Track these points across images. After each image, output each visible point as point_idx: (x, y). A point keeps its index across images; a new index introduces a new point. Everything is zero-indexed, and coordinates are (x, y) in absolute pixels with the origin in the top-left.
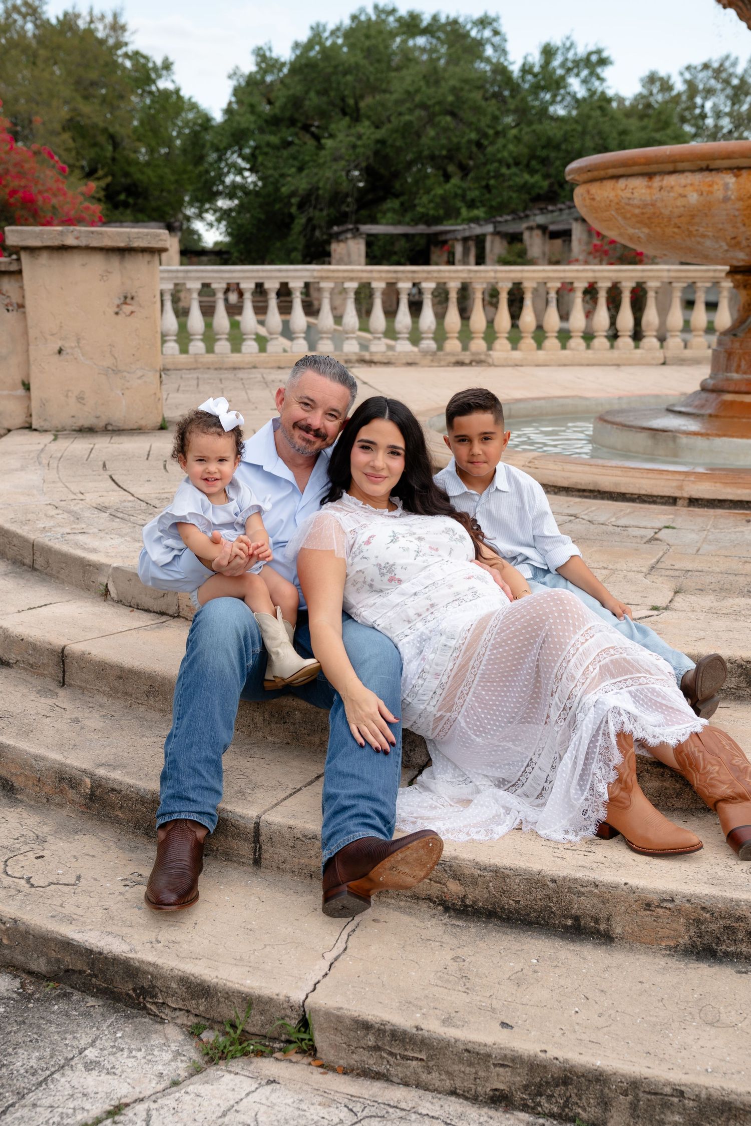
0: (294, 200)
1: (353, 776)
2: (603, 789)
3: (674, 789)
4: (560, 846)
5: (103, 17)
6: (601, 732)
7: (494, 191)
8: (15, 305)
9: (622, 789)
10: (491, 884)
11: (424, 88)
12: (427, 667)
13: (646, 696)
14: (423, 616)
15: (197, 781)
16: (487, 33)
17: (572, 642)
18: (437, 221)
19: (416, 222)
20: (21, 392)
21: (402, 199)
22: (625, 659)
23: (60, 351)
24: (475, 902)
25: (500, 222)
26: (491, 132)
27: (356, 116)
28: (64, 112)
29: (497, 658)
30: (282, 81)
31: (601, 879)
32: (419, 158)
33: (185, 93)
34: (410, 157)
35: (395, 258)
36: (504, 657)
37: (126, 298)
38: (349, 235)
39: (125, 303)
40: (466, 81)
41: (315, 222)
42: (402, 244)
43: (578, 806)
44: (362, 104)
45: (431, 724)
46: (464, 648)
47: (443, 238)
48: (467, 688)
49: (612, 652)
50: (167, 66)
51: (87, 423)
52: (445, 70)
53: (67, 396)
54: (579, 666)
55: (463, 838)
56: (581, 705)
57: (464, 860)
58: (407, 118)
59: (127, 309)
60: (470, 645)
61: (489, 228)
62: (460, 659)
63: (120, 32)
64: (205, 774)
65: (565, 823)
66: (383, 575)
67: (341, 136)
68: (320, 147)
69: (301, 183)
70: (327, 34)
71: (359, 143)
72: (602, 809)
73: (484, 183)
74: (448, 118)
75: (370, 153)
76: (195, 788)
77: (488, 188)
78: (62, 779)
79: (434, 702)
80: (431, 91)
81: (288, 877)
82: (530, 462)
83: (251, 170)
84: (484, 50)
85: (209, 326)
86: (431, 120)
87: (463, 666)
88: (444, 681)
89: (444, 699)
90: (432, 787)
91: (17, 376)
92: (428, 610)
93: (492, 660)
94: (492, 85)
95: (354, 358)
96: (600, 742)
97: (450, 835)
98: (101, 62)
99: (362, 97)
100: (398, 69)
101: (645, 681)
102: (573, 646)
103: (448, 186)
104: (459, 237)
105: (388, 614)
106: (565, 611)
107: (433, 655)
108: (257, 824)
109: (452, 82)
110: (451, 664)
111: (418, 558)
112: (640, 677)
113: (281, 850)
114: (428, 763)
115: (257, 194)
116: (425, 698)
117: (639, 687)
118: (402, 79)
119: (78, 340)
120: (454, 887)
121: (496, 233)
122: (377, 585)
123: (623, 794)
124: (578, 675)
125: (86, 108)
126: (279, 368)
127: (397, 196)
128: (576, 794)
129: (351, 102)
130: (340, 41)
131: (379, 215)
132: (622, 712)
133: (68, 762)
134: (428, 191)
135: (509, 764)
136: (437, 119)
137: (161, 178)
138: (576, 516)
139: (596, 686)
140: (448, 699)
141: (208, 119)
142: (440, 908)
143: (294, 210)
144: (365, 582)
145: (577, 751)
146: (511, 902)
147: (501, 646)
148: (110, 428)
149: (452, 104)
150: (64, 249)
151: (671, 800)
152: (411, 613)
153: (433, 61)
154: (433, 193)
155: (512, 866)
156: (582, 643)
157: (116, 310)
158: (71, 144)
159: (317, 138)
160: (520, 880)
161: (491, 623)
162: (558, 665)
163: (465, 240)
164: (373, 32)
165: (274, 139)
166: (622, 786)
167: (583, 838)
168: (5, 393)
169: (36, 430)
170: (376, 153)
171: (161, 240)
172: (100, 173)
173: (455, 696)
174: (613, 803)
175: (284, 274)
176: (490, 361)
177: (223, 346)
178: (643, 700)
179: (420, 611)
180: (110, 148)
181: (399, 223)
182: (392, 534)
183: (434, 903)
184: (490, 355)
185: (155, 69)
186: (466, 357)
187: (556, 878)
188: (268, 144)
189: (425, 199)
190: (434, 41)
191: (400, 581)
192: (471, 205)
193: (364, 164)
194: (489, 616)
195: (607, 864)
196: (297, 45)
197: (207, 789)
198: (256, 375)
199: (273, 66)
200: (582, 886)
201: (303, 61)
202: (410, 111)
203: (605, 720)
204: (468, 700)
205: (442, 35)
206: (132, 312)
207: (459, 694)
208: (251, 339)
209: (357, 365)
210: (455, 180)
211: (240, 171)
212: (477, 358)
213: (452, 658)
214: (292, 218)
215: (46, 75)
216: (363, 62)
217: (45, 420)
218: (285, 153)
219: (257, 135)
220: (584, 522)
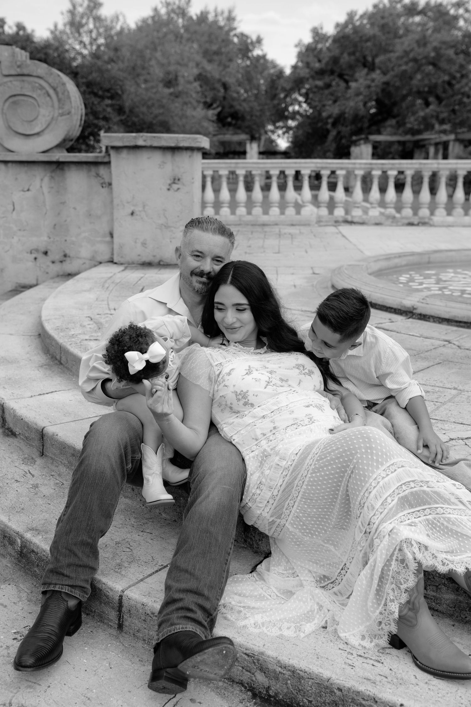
0: (330, 121)
1: (186, 571)
2: (395, 608)
3: (467, 603)
4: (354, 653)
5: (222, 13)
6: (394, 558)
7: (458, 114)
8: (107, 184)
9: (410, 609)
10: (289, 682)
11: (416, 48)
12: (264, 480)
13: (443, 524)
14: (267, 436)
15: (72, 560)
16: (461, 11)
17: (375, 476)
18: (419, 132)
19: (406, 133)
20: (108, 239)
21: (398, 119)
22: (424, 492)
23: (132, 214)
24: (277, 694)
25: (459, 133)
26: (458, 75)
27: (372, 67)
28: (196, 71)
29: (315, 481)
30: (328, 49)
31: (380, 696)
32: (410, 93)
33: (270, 57)
34: (404, 92)
35: (391, 156)
36: (320, 481)
37: (174, 179)
38: (362, 142)
39: (174, 183)
40: (444, 43)
41: (342, 134)
42: (396, 147)
43: (374, 617)
44: (377, 61)
45: (267, 526)
46: (291, 469)
47: (422, 143)
48: (292, 502)
49: (412, 485)
50: (259, 41)
51: (147, 260)
52: (430, 36)
53: (136, 242)
54: (378, 497)
55: (275, 632)
56: (378, 532)
57: (269, 657)
58: (404, 68)
59: (175, 186)
60: (296, 467)
61: (452, 137)
62: (288, 478)
63: (231, 21)
64: (80, 555)
65: (362, 628)
66: (239, 400)
67: (361, 81)
68: (348, 87)
69: (335, 110)
70: (357, 17)
71: (373, 84)
72: (393, 624)
73: (451, 108)
74: (431, 68)
75: (379, 90)
76: (69, 565)
77: (454, 111)
78: (5, 536)
79: (267, 510)
80: (421, 50)
81: (140, 644)
82: (423, 299)
83: (305, 102)
84: (458, 22)
85: (249, 198)
86: (418, 69)
87: (290, 484)
88: (275, 494)
89: (275, 508)
90: (266, 577)
91: (107, 230)
92: (271, 431)
93: (311, 481)
94: (462, 45)
95: (341, 219)
96: (393, 566)
97: (264, 629)
98: (220, 40)
99: (376, 56)
100: (400, 37)
101: (442, 511)
102: (375, 479)
103: (428, 110)
104: (433, 142)
105: (242, 432)
106: (371, 448)
107: (269, 471)
108: (121, 597)
109: (435, 44)
110: (281, 480)
111: (268, 387)
112: (437, 508)
113: (136, 622)
114: (268, 555)
115: (308, 117)
116: (260, 505)
117: (436, 516)
118: (402, 43)
119: (144, 206)
120: (260, 678)
121: (457, 140)
122: (235, 408)
123: (410, 614)
124: (378, 505)
125: (209, 67)
126: (293, 225)
127: (394, 117)
128: (372, 607)
129: (370, 59)
130: (365, 21)
131: (382, 130)
132: (413, 542)
133: (10, 524)
134: (414, 113)
135: (330, 564)
136: (423, 68)
137: (252, 108)
138: (449, 342)
139: (394, 516)
140: (277, 509)
141: (281, 73)
142: (249, 693)
143: (329, 126)
144: (226, 405)
145: (373, 570)
146: (305, 701)
147: (319, 471)
148: (162, 263)
149: (434, 58)
150: (136, 148)
151: (464, 612)
152: (259, 432)
153: (424, 31)
154: (417, 115)
155: (307, 669)
156: (383, 478)
157: (168, 187)
158: (199, 89)
159: (347, 82)
160: (313, 683)
161: (314, 450)
162: (362, 494)
163: (436, 144)
164: (386, 14)
165: (320, 83)
166: (411, 606)
167: (377, 645)
168: (99, 239)
169: (116, 263)
170: (383, 90)
171: (198, 142)
172: (215, 105)
173: (283, 507)
174: (402, 620)
175: (298, 165)
176: (431, 223)
177: (257, 211)
178: (439, 527)
179: (264, 432)
180: (222, 90)
181: (395, 134)
182: (248, 368)
183: (245, 688)
184: (431, 219)
185: (252, 43)
186: (416, 220)
187: (341, 687)
188: (316, 87)
189: (412, 119)
190: (425, 19)
191: (252, 405)
192: (442, 122)
193: (375, 97)
194: (314, 443)
195: (390, 679)
196: (337, 25)
197: (80, 566)
198: (276, 229)
199: (323, 39)
200: (364, 699)
201: (341, 34)
202: (407, 63)
203: (398, 548)
204: (293, 511)
205: (430, 14)
206: (178, 189)
207: (286, 506)
208: (276, 206)
209: (342, 224)
210: (432, 107)
211: (300, 104)
212: (423, 221)
213: (282, 476)
214: (328, 131)
215: (187, 48)
216: (379, 34)
217: (122, 257)
218: (326, 92)
219: (311, 81)
220: (454, 346)
